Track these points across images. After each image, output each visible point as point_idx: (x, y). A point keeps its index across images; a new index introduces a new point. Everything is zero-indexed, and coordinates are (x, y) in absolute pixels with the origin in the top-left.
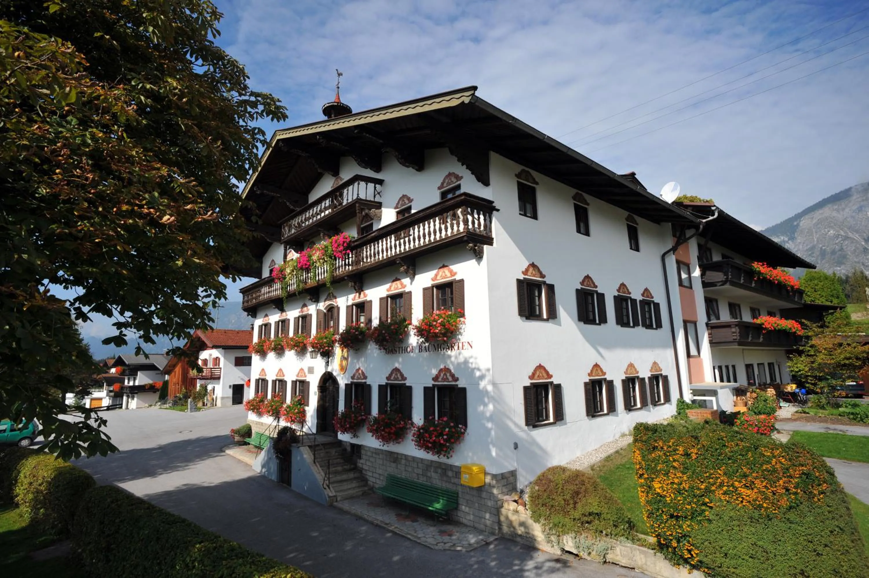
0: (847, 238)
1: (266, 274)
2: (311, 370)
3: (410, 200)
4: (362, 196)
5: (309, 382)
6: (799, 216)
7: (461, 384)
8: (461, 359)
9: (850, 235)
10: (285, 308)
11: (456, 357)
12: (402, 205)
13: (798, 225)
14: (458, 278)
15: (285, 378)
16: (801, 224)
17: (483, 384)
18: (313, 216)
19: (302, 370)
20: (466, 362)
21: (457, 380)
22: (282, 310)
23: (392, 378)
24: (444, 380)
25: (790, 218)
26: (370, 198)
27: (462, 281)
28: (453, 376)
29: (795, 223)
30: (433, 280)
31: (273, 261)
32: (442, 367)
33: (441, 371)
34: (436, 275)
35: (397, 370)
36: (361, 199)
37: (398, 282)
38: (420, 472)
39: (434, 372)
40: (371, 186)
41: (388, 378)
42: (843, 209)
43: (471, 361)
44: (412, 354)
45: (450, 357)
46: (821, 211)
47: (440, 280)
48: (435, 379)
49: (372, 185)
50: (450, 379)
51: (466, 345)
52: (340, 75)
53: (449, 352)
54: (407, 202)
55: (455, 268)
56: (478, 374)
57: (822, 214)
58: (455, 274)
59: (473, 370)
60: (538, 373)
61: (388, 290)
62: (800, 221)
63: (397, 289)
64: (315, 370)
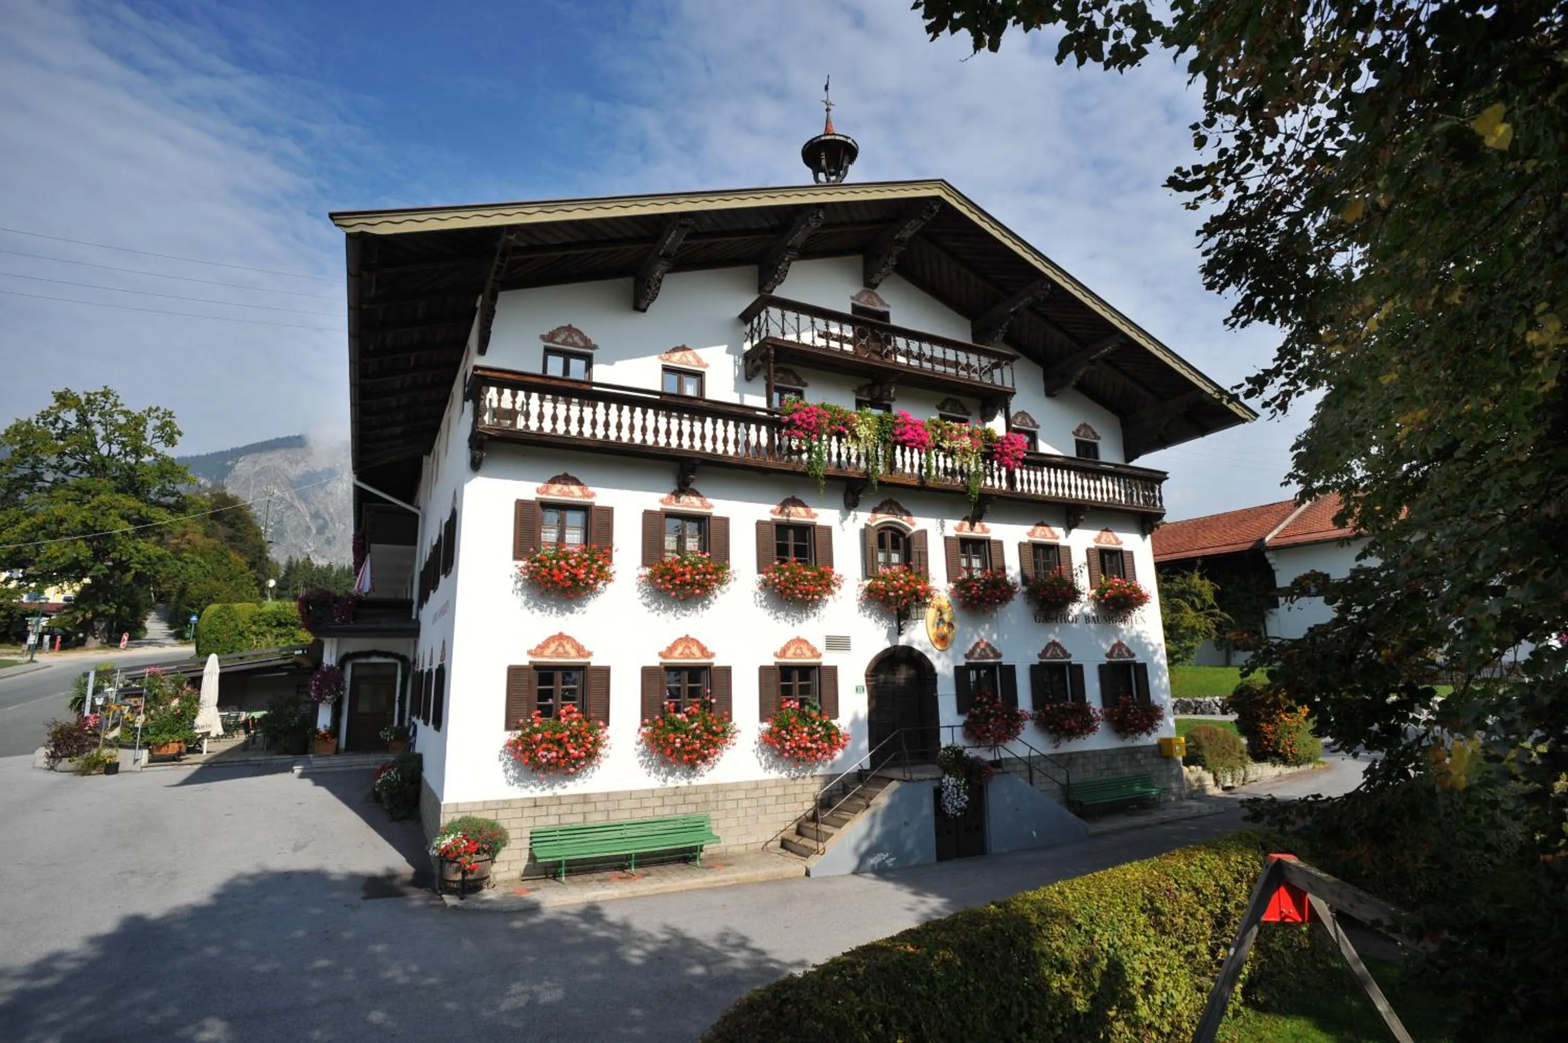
0: (291, 506)
2: (839, 643)
5: (832, 669)
6: (237, 453)
7: (1139, 659)
8: (1134, 633)
9: (296, 503)
11: (1128, 631)
12: (1023, 424)
13: (232, 468)
14: (1126, 549)
16: (238, 467)
17: (1156, 658)
19: (799, 641)
20: (1138, 637)
21: (1133, 655)
23: (1048, 655)
24: (1119, 656)
25: (222, 453)
28: (1128, 651)
29: (229, 463)
30: (1096, 541)
32: (1115, 641)
33: (1114, 647)
34: (1099, 537)
35: (1054, 644)
37: (1045, 528)
38: (1104, 766)
39: (1107, 648)
41: (1042, 655)
42: (297, 463)
43: (1144, 635)
44: (1074, 625)
45: (1121, 630)
46: (269, 456)
47: (1104, 545)
48: (1109, 655)
50: (1126, 654)
51: (1139, 620)
53: (1122, 626)
54: (1029, 423)
56: (1151, 648)
57: (270, 460)
58: (1122, 543)
59: (1146, 644)
61: (1030, 535)
62: (237, 461)
63: (1043, 537)
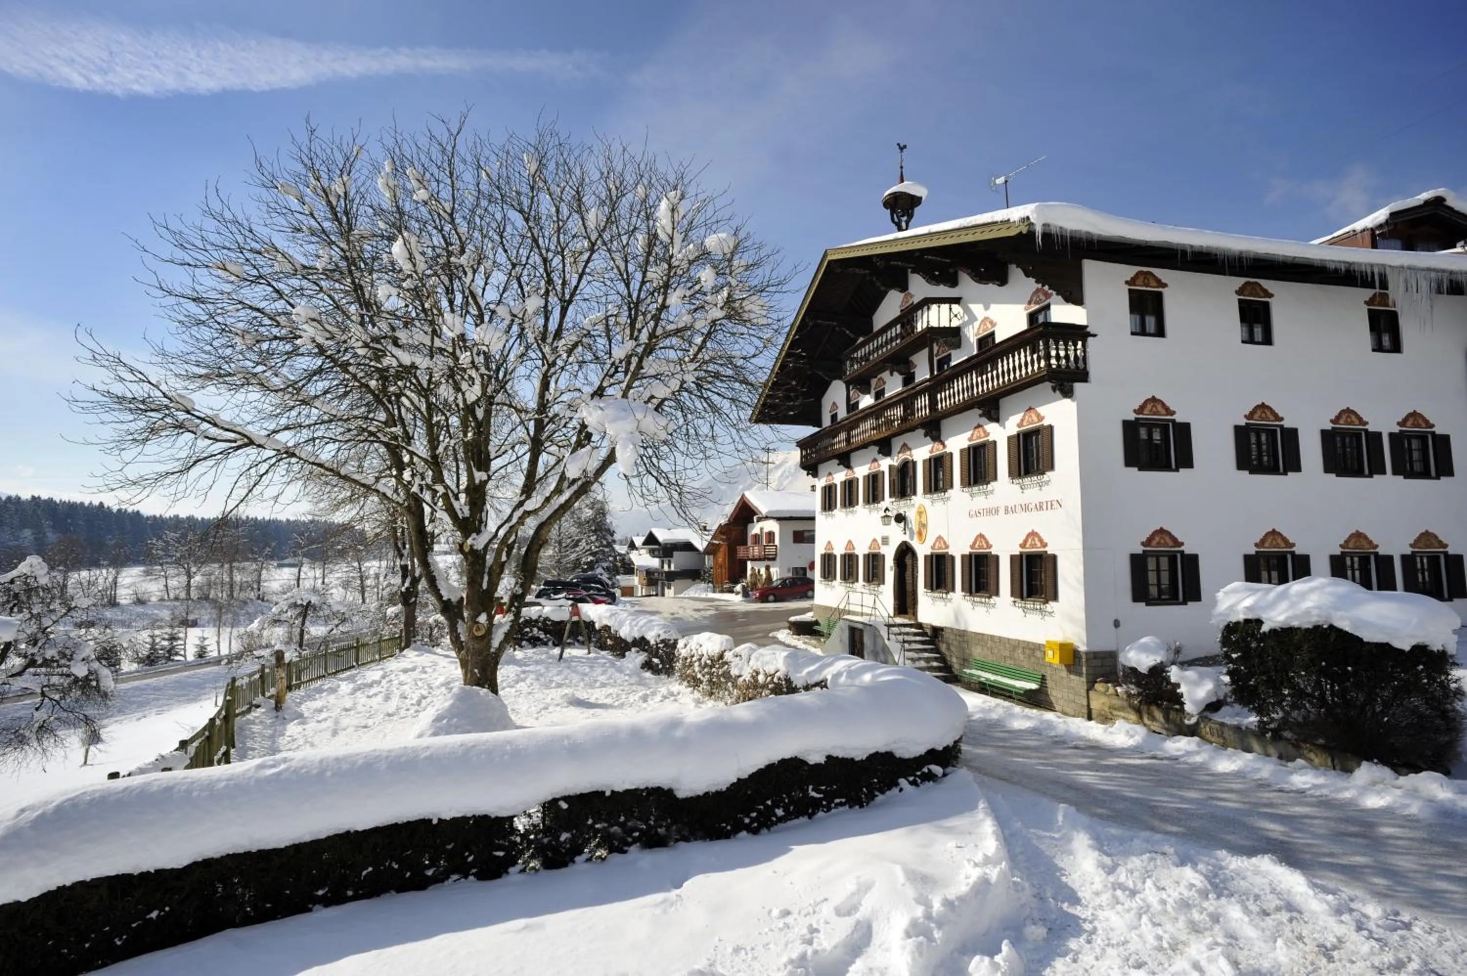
1: (827, 422)
2: (885, 541)
3: (993, 324)
4: (934, 324)
5: (884, 556)
7: (1050, 550)
10: (852, 464)
12: (985, 330)
14: (1046, 423)
15: (856, 552)
18: (878, 349)
19: (875, 540)
21: (1045, 545)
22: (848, 466)
23: (976, 546)
24: (1032, 546)
26: (945, 323)
27: (1051, 428)
28: (1040, 540)
30: (1019, 426)
31: (834, 403)
32: (1030, 530)
33: (1029, 535)
34: (1022, 420)
35: (981, 536)
36: (932, 328)
37: (980, 429)
39: (1022, 537)
40: (945, 307)
41: (972, 547)
44: (997, 517)
47: (1026, 427)
48: (1023, 545)
49: (947, 306)
50: (1039, 544)
51: (1055, 504)
52: (902, 148)
54: (989, 326)
55: (1042, 410)
58: (1043, 418)
60: (1157, 539)
61: (970, 439)
63: (980, 438)
64: (891, 540)
